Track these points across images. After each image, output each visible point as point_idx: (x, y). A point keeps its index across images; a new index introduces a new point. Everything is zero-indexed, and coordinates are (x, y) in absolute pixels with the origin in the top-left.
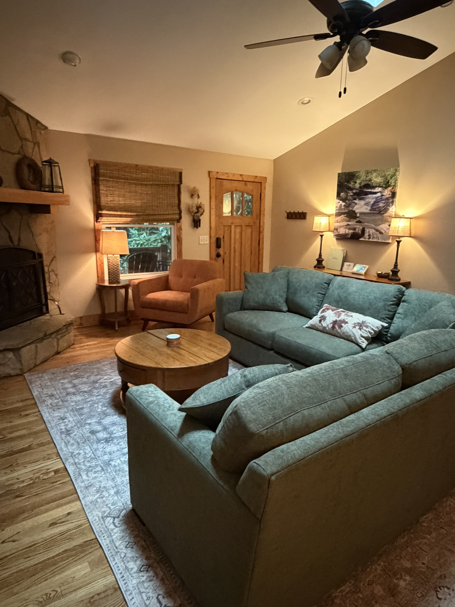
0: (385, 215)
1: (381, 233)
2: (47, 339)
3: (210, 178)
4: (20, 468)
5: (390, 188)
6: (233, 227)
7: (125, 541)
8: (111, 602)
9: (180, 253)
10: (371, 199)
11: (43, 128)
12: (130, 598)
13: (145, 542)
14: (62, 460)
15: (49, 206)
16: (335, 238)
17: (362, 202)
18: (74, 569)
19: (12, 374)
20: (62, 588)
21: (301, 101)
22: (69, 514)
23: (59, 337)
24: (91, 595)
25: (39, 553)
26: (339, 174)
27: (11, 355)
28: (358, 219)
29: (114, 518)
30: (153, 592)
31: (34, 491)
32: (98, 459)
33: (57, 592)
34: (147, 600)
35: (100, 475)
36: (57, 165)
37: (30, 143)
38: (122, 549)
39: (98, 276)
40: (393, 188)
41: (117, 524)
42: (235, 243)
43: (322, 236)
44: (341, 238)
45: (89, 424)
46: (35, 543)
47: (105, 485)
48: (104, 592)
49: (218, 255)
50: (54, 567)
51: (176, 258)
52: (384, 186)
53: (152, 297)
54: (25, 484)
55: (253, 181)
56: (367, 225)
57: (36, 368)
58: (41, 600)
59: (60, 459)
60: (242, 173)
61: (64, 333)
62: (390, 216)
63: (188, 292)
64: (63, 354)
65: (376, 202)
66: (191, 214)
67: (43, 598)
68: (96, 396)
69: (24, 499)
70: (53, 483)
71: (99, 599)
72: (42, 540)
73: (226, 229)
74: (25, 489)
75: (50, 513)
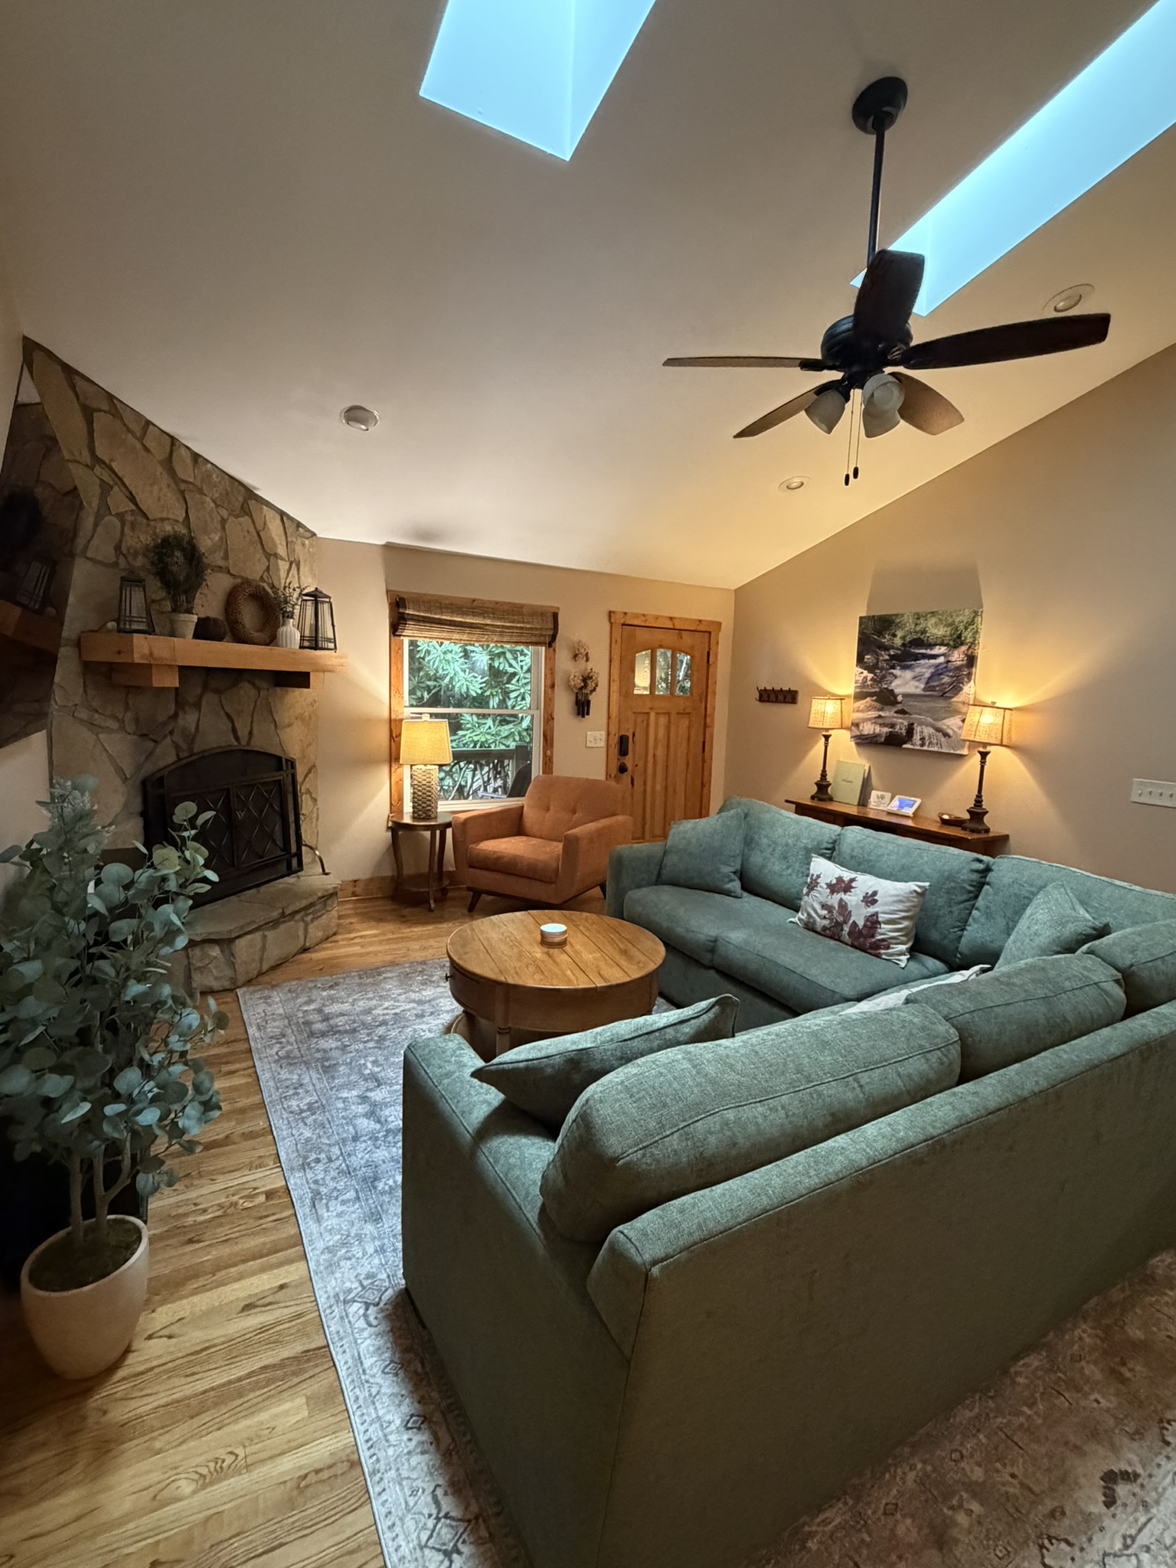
0: (954, 700)
1: (946, 735)
2: (284, 922)
3: (611, 623)
4: (203, 1181)
5: (964, 648)
6: (653, 715)
7: (383, 1357)
8: (339, 1492)
9: (548, 763)
10: (925, 668)
11: (309, 535)
12: (378, 1489)
13: (423, 1365)
14: (283, 1170)
15: (307, 675)
16: (853, 743)
17: (908, 674)
18: (275, 1410)
19: (216, 989)
20: (249, 1450)
21: (786, 484)
22: (282, 1287)
23: (309, 918)
24: (303, 1472)
25: (214, 1366)
26: (861, 618)
27: (215, 952)
28: (899, 707)
29: (367, 1306)
30: (427, 1479)
31: (222, 1232)
32: (352, 1174)
33: (237, 1456)
34: (410, 1495)
35: (352, 1209)
36: (328, 600)
37: (283, 562)
38: (374, 1376)
39: (391, 804)
40: (970, 647)
41: (371, 1318)
42: (655, 748)
43: (827, 737)
44: (865, 742)
45: (345, 1100)
46: (211, 1343)
47: (359, 1232)
48: (330, 1467)
49: (622, 769)
50: (240, 1401)
51: (541, 773)
52: (951, 643)
53: (490, 849)
54: (209, 1216)
55: (693, 629)
56: (916, 719)
57: (260, 979)
58: (204, 1471)
59: (280, 1169)
60: (671, 616)
61: (320, 911)
62: (964, 703)
63: (561, 841)
64: (316, 951)
65: (938, 673)
66: (572, 690)
67: (207, 1466)
68: (365, 1042)
69: (201, 1248)
70: (261, 1218)
71: (316, 1482)
72: (223, 1339)
73: (639, 719)
74: (207, 1227)
75: (245, 1283)
